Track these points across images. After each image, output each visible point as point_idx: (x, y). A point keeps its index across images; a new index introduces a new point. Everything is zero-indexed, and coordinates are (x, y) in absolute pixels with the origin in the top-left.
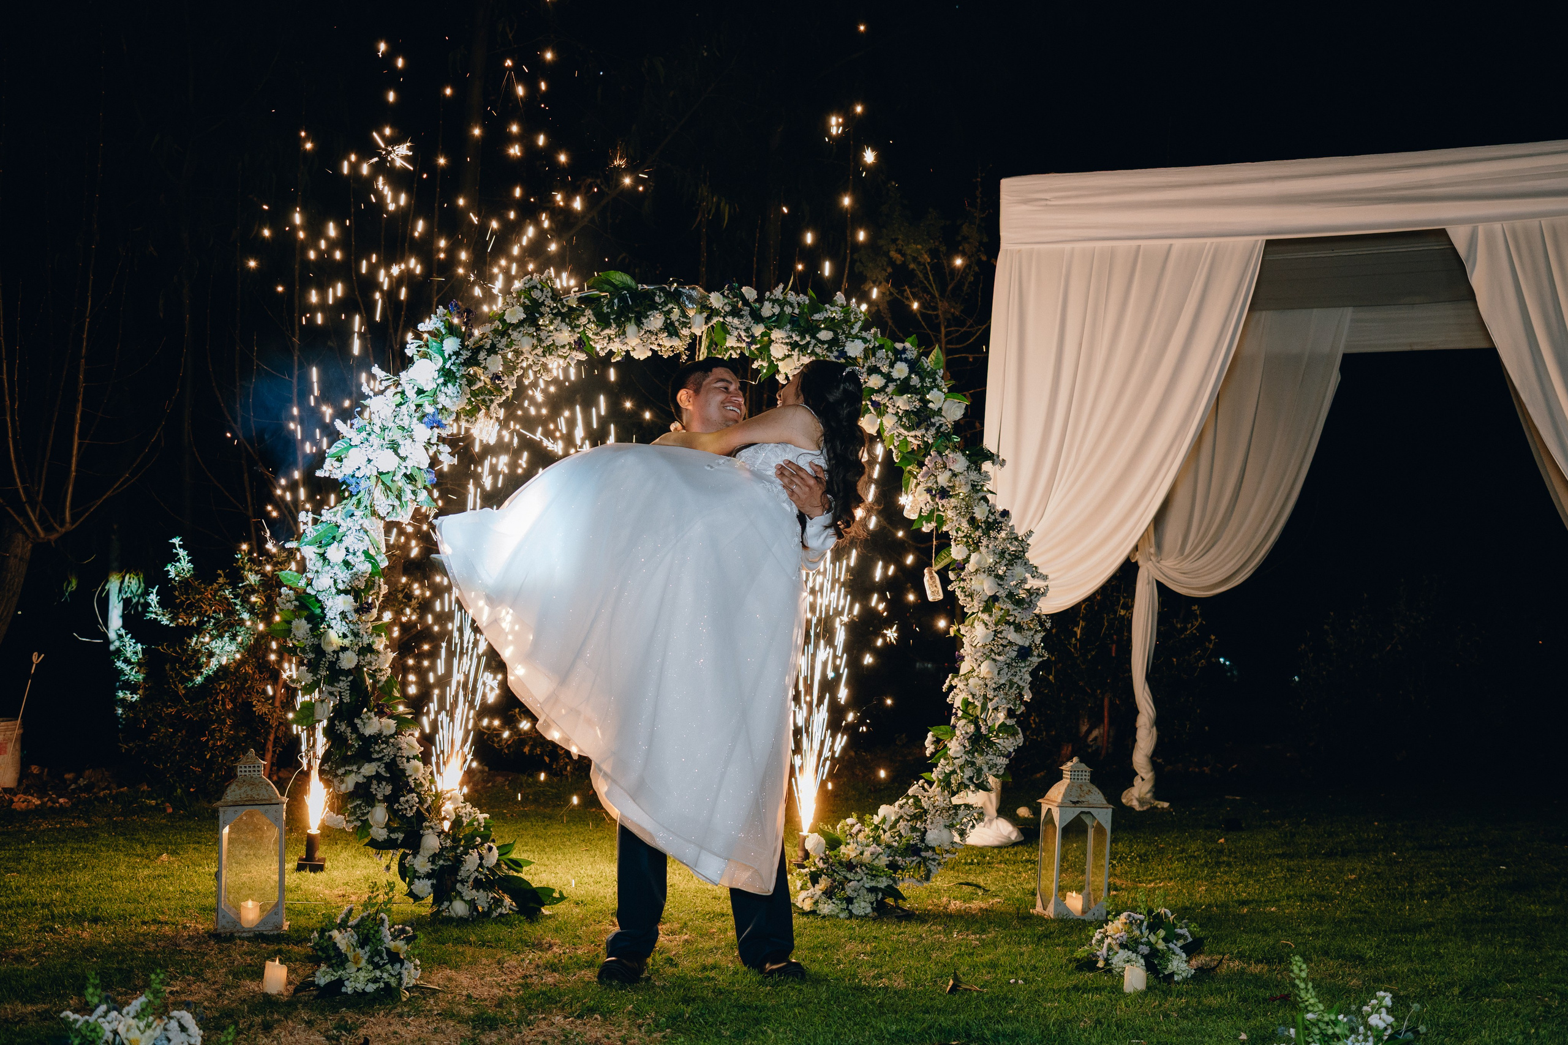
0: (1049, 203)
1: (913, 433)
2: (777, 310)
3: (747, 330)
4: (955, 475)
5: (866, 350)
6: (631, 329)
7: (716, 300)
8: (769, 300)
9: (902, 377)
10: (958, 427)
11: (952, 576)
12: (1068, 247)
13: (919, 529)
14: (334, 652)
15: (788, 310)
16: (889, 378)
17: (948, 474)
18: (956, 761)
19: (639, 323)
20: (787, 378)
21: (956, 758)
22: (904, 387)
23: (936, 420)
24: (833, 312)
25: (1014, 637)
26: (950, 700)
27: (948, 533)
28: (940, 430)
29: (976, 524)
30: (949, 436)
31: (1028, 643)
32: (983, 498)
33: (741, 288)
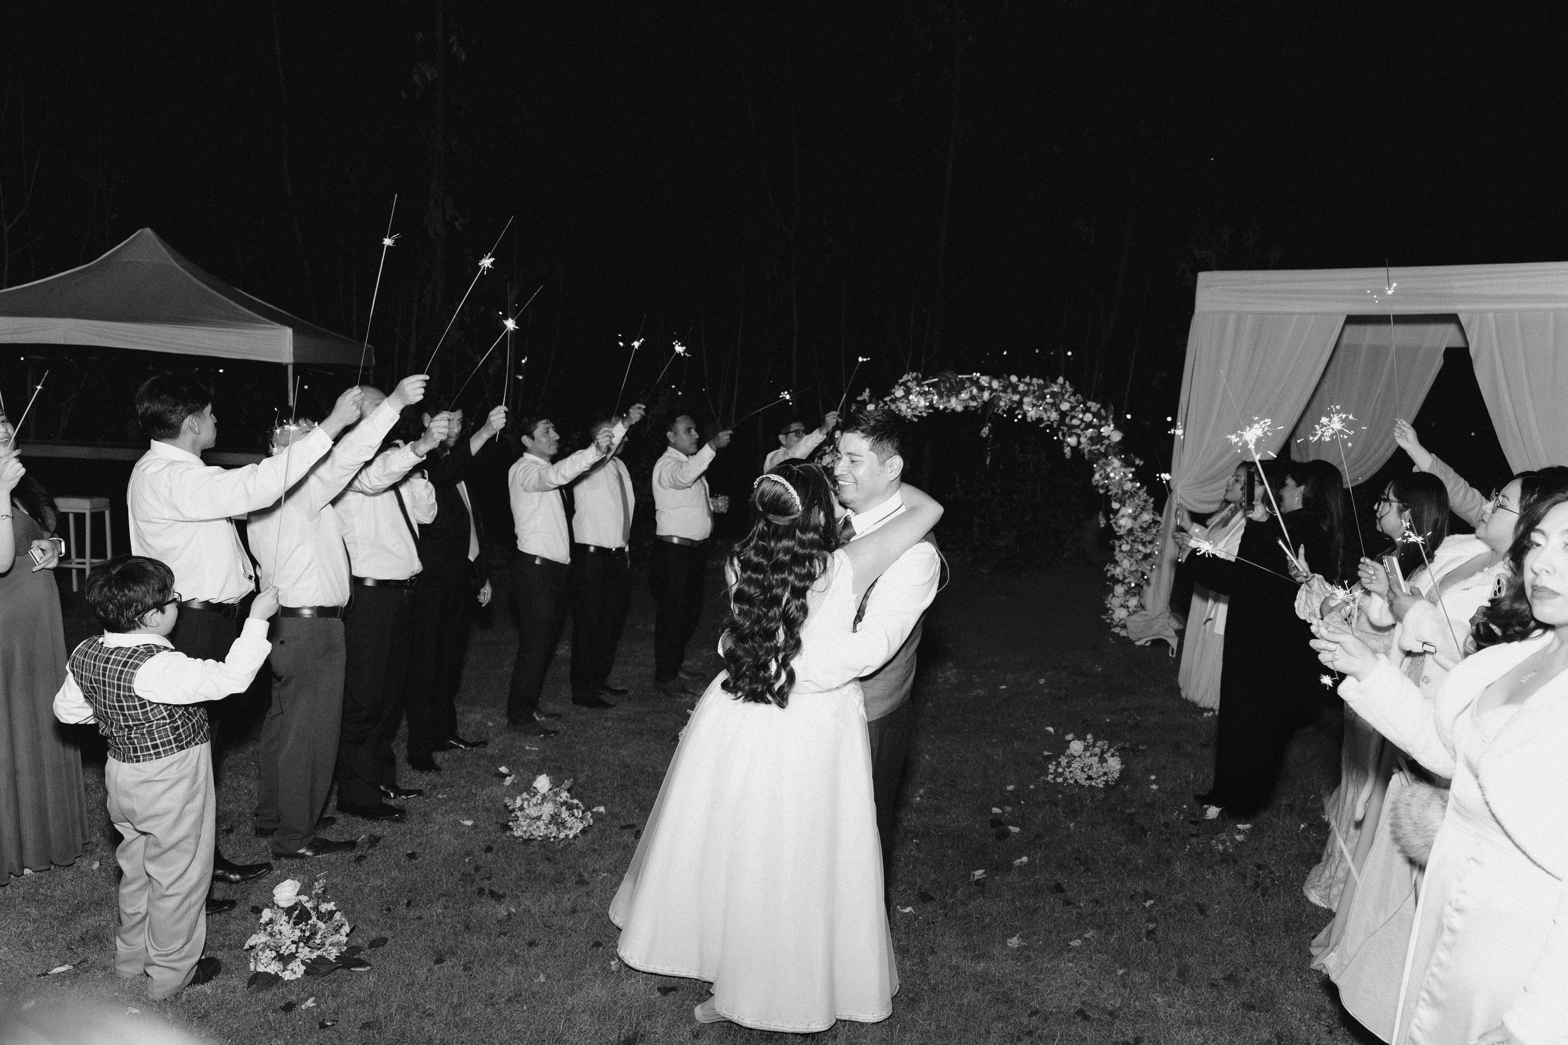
1: (1093, 448)
2: (1026, 388)
3: (1011, 398)
4: (1114, 468)
5: (1071, 407)
7: (995, 384)
8: (1023, 383)
9: (1089, 420)
10: (1119, 443)
11: (1112, 516)
13: (1098, 492)
15: (1032, 388)
16: (1082, 420)
17: (1111, 467)
19: (957, 397)
20: (1032, 419)
22: (1089, 425)
23: (1107, 442)
24: (1056, 389)
25: (1141, 548)
26: (1109, 574)
27: (1111, 496)
28: (1109, 446)
29: (1124, 492)
30: (1114, 447)
31: (1148, 551)
32: (1128, 480)
33: (1009, 377)
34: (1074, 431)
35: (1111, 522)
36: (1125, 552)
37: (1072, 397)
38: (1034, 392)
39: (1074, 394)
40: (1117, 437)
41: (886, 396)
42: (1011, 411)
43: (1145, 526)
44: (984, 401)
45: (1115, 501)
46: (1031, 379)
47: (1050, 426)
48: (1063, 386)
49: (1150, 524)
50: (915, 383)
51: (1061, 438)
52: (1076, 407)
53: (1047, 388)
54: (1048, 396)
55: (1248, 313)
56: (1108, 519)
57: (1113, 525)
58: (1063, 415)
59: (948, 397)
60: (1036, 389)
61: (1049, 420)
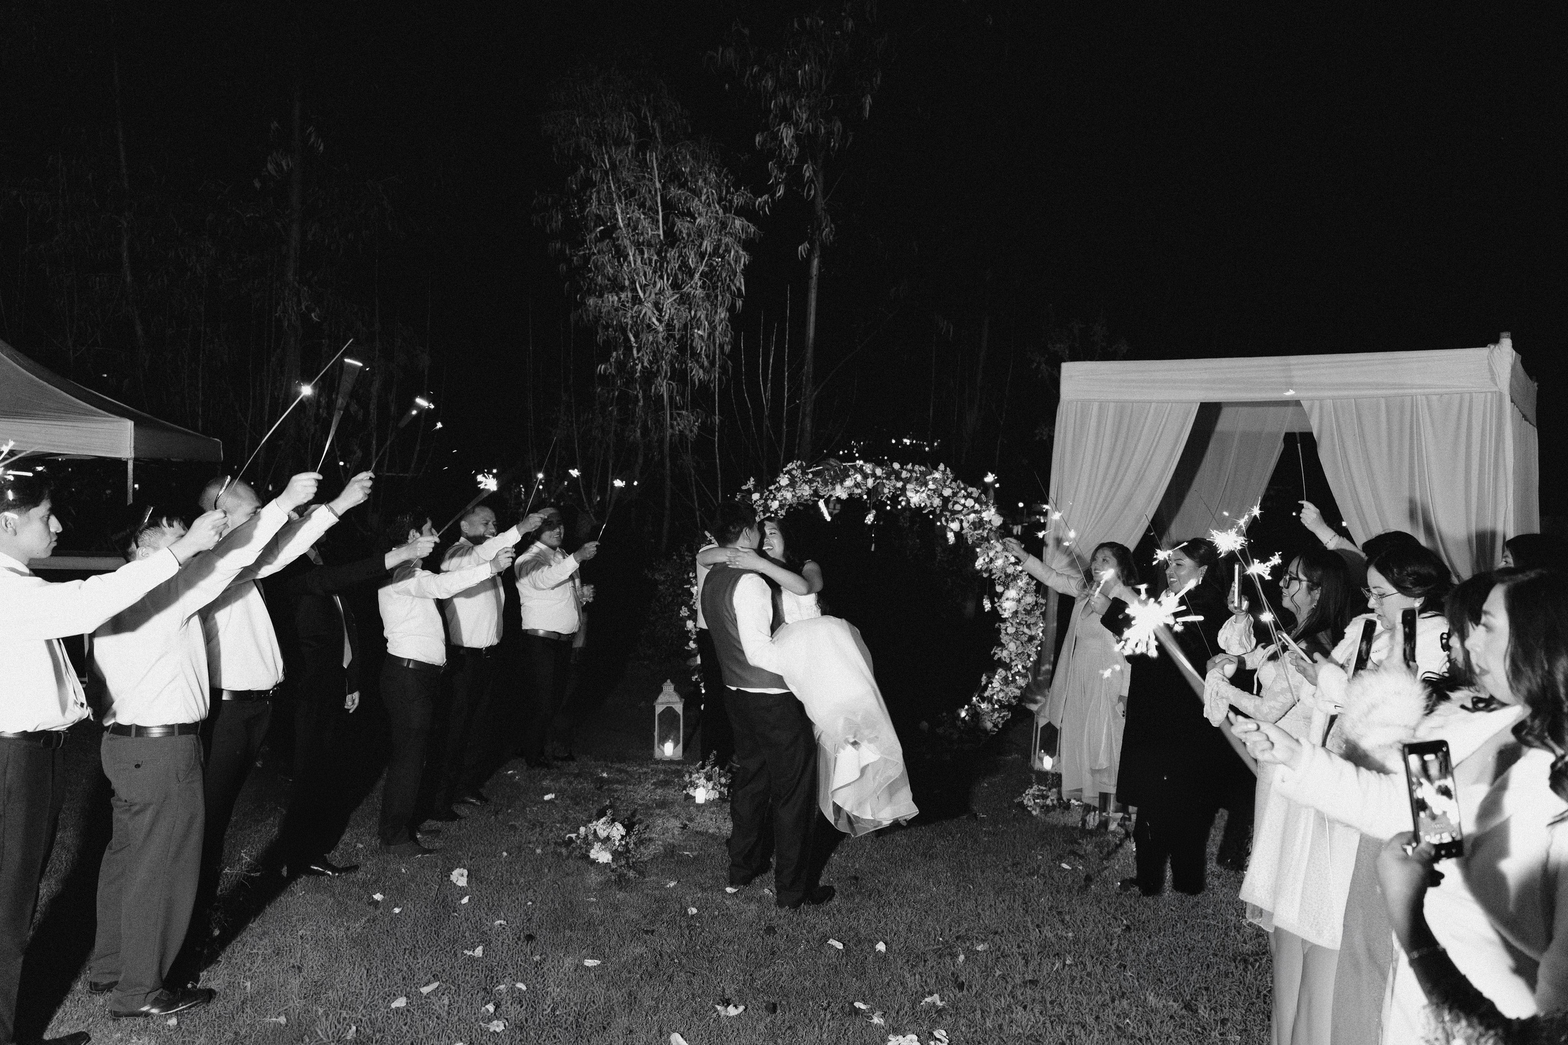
1: (976, 532)
2: (909, 475)
3: (895, 485)
4: (997, 552)
5: (953, 492)
7: (879, 472)
8: (906, 470)
10: (1000, 527)
11: (996, 600)
13: (983, 576)
15: (914, 475)
16: (964, 505)
17: (994, 552)
19: (842, 484)
20: (915, 505)
22: (971, 510)
23: (988, 526)
24: (937, 475)
25: (1026, 630)
26: (996, 658)
27: (995, 579)
28: (990, 530)
29: (1007, 576)
30: (995, 532)
31: (1033, 633)
32: (1011, 563)
33: (892, 465)
34: (956, 516)
35: (996, 605)
36: (1010, 635)
37: (954, 483)
38: (917, 479)
39: (954, 480)
40: (998, 521)
41: (771, 485)
42: (894, 499)
43: (1029, 609)
44: (868, 489)
45: (999, 584)
46: (913, 466)
47: (932, 512)
48: (944, 472)
49: (1033, 606)
50: (799, 471)
51: (945, 524)
52: (957, 493)
53: (929, 474)
54: (930, 483)
55: (1108, 402)
56: (993, 603)
57: (998, 608)
58: (946, 500)
59: (833, 485)
60: (918, 475)
61: (932, 506)
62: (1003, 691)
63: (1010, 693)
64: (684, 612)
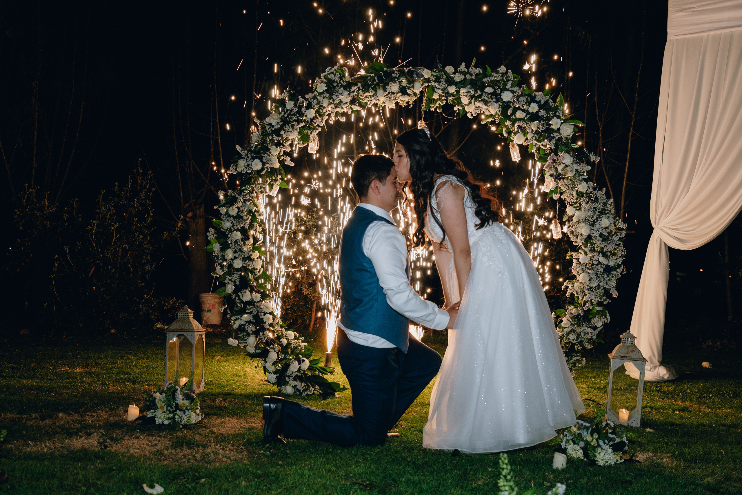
0: (695, 9)
1: (541, 143)
2: (463, 78)
3: (444, 90)
4: (567, 166)
5: (514, 97)
6: (380, 92)
7: (428, 74)
8: (459, 72)
9: (535, 111)
12: (705, 34)
13: (552, 198)
14: (231, 259)
15: (468, 77)
16: (526, 111)
17: (563, 166)
18: (566, 329)
19: (385, 90)
20: (471, 116)
21: (566, 328)
22: (534, 117)
23: (557, 136)
24: (495, 77)
25: (602, 259)
26: (568, 295)
27: (565, 198)
28: (560, 139)
29: (580, 194)
32: (584, 179)
33: (444, 67)
41: (308, 93)
42: (448, 108)
43: (606, 234)
44: (416, 95)
45: (570, 205)
46: (468, 67)
51: (505, 135)
52: (519, 97)
53: (486, 76)
54: (487, 85)
57: (569, 233)
58: (505, 106)
60: (474, 78)
62: (574, 331)
63: (582, 334)
64: (212, 234)
